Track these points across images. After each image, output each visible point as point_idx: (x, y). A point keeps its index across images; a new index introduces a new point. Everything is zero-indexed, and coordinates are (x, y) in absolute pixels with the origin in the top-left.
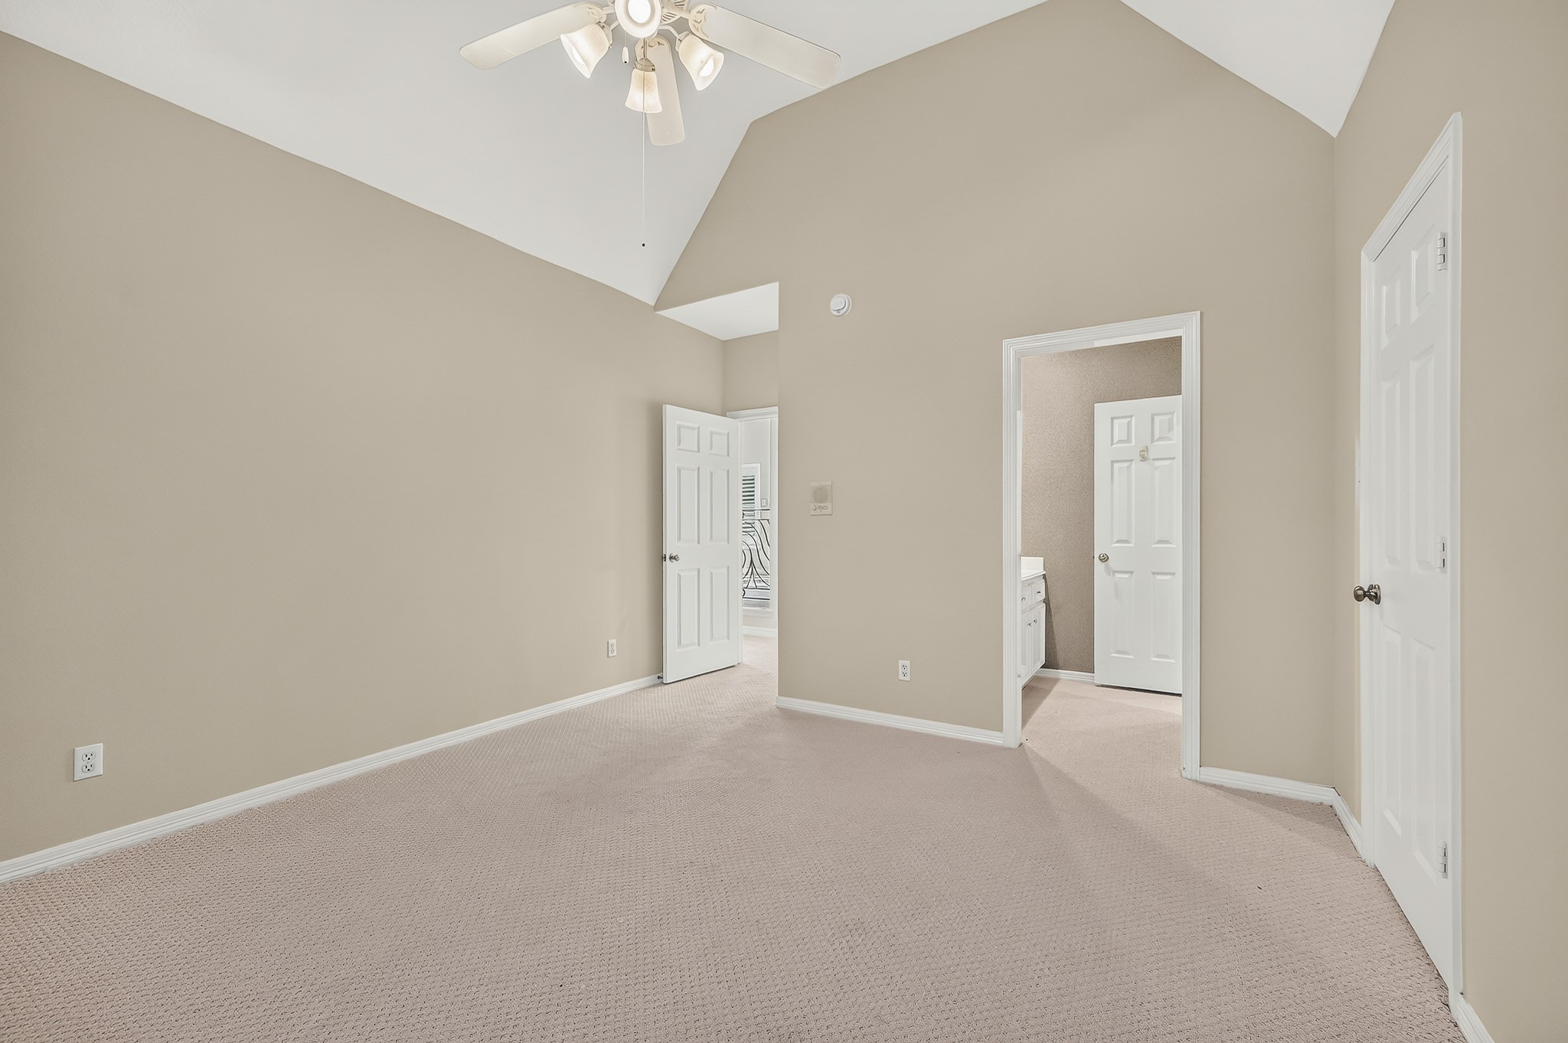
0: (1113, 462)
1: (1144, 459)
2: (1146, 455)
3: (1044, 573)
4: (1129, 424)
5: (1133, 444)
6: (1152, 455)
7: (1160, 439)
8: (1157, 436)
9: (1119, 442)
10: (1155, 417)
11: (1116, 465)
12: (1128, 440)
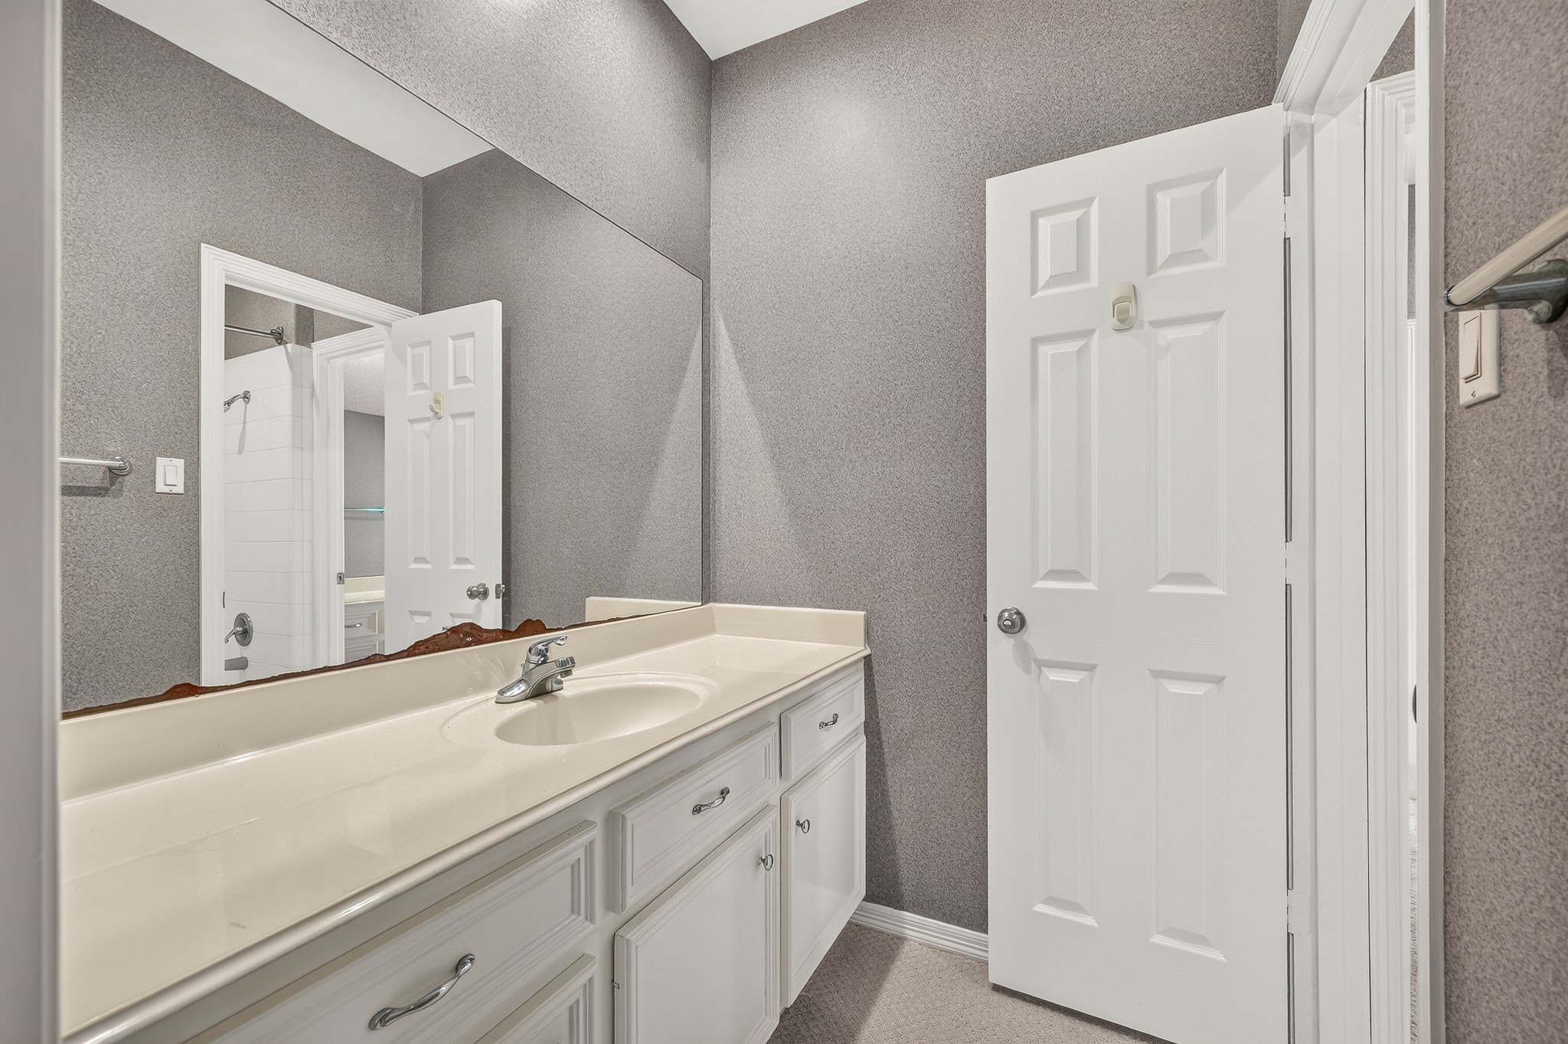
0: (1036, 342)
1: (1125, 321)
2: (1132, 314)
3: (868, 652)
4: (1081, 225)
5: (1094, 282)
6: (1149, 309)
7: (1174, 259)
8: (1164, 251)
9: (1055, 280)
10: (1160, 196)
11: (1046, 351)
12: (1080, 272)
